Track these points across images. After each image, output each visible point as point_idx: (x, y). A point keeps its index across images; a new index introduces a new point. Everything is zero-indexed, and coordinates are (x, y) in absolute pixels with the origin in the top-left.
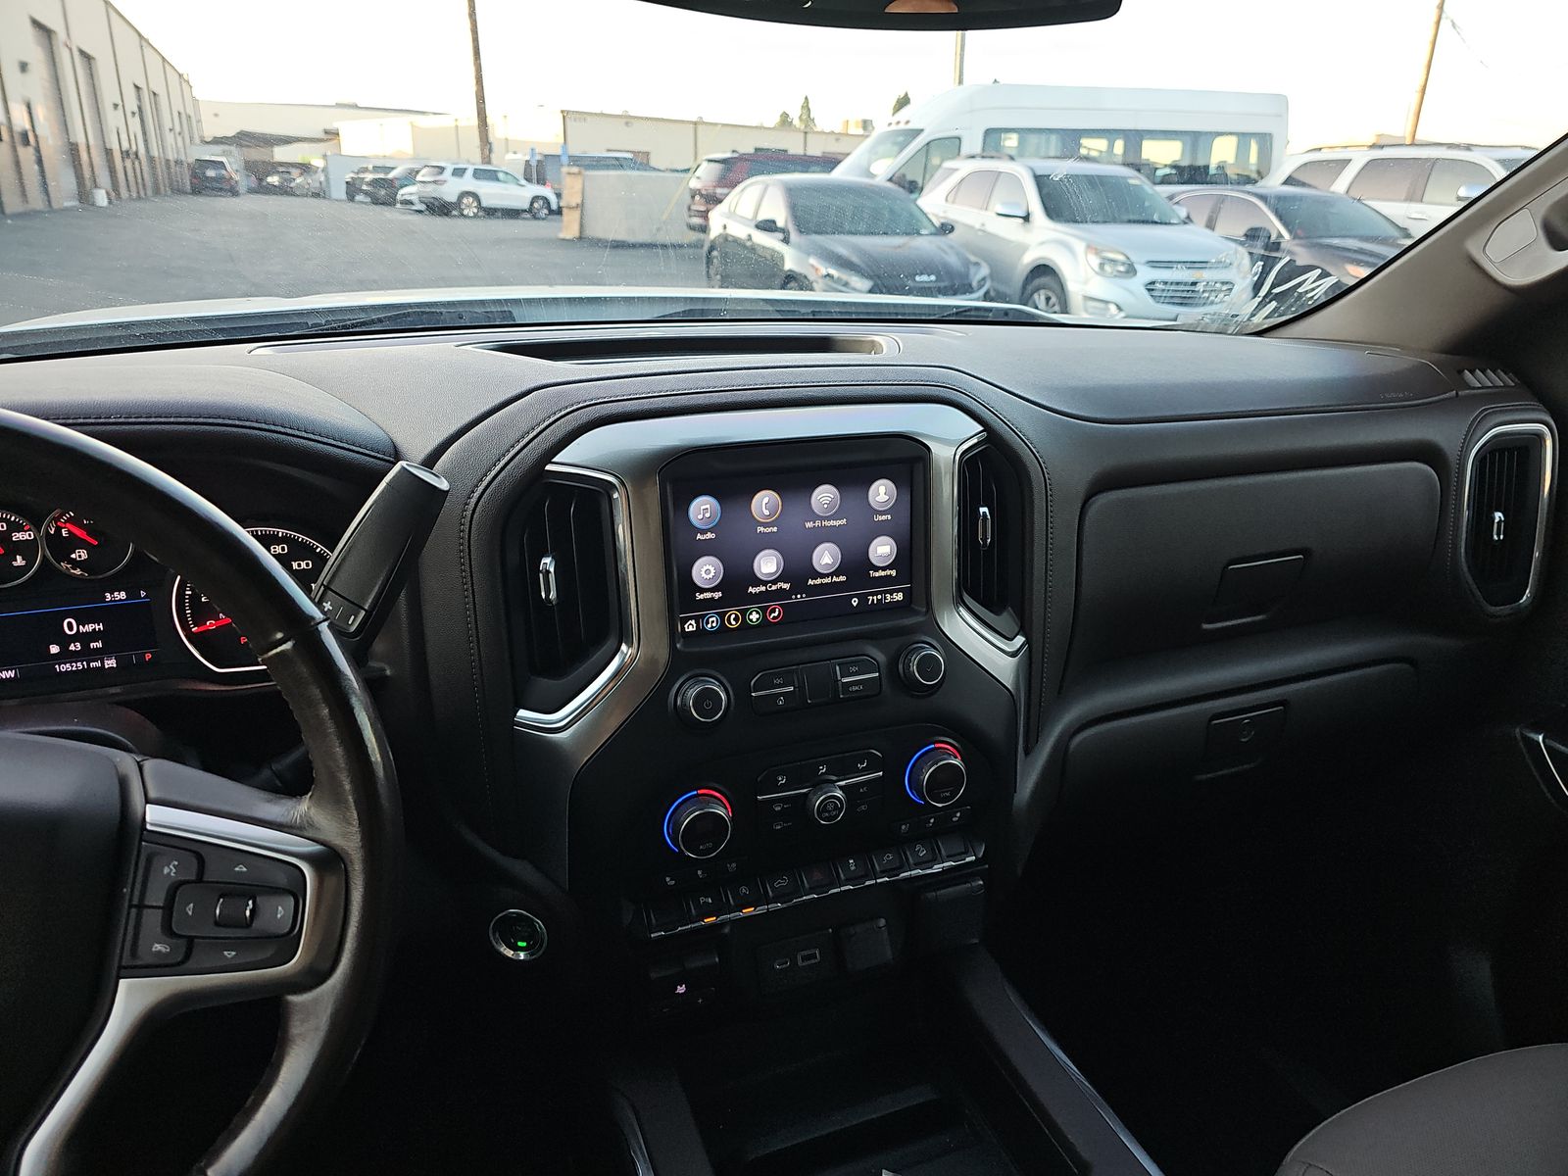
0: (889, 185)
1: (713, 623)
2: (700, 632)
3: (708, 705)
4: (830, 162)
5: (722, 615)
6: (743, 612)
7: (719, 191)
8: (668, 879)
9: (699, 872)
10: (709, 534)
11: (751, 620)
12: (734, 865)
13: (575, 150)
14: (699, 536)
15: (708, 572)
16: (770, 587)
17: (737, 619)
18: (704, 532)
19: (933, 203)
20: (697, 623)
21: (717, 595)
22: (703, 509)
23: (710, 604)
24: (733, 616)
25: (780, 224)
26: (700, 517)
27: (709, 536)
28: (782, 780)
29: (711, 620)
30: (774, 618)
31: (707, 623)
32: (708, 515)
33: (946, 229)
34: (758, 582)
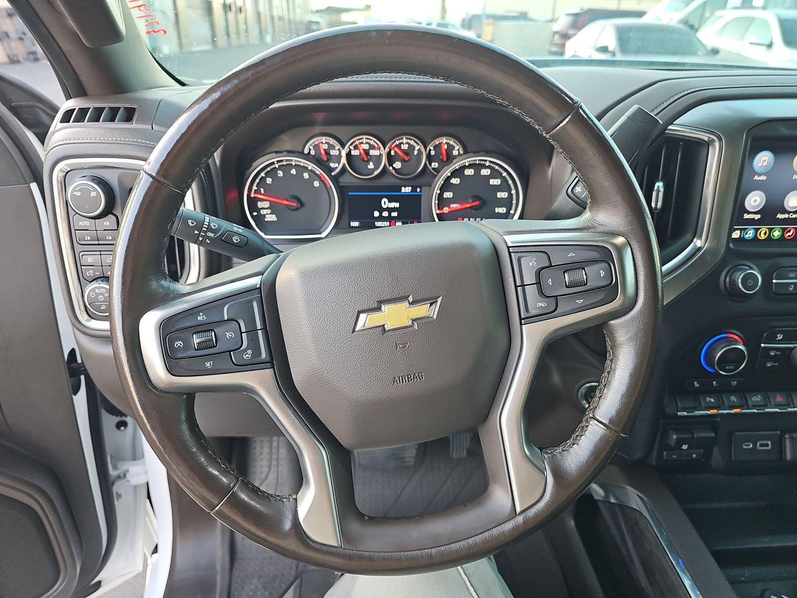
0: (681, 26)
1: (750, 234)
2: (741, 240)
3: (750, 282)
4: (640, 14)
5: (757, 230)
6: (770, 230)
7: (571, 32)
8: (695, 383)
9: (714, 383)
10: (762, 176)
11: (774, 236)
12: (735, 382)
13: (489, 11)
14: (756, 178)
15: (755, 201)
16: (792, 215)
17: (765, 234)
18: (759, 175)
19: (707, 36)
20: (741, 233)
21: (758, 217)
22: (764, 159)
23: (751, 222)
24: (763, 232)
25: (611, 48)
26: (760, 165)
27: (763, 178)
28: (780, 337)
29: (749, 232)
30: (789, 236)
31: (747, 233)
32: (765, 164)
33: (715, 52)
34: (785, 211)
